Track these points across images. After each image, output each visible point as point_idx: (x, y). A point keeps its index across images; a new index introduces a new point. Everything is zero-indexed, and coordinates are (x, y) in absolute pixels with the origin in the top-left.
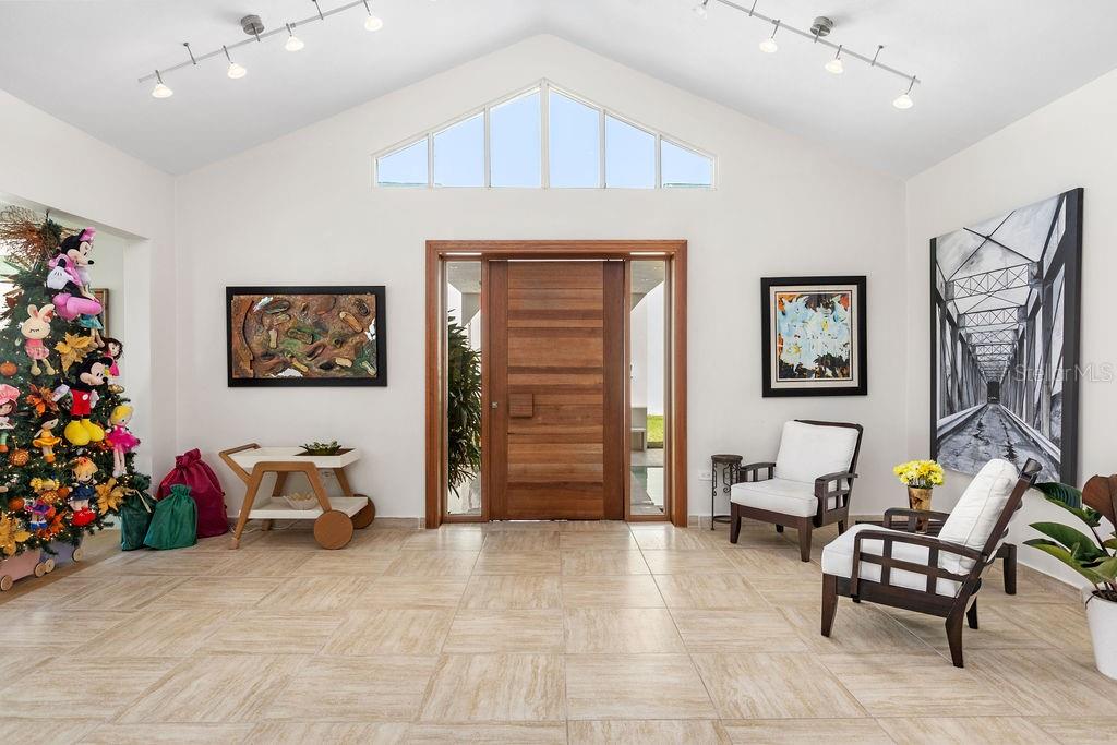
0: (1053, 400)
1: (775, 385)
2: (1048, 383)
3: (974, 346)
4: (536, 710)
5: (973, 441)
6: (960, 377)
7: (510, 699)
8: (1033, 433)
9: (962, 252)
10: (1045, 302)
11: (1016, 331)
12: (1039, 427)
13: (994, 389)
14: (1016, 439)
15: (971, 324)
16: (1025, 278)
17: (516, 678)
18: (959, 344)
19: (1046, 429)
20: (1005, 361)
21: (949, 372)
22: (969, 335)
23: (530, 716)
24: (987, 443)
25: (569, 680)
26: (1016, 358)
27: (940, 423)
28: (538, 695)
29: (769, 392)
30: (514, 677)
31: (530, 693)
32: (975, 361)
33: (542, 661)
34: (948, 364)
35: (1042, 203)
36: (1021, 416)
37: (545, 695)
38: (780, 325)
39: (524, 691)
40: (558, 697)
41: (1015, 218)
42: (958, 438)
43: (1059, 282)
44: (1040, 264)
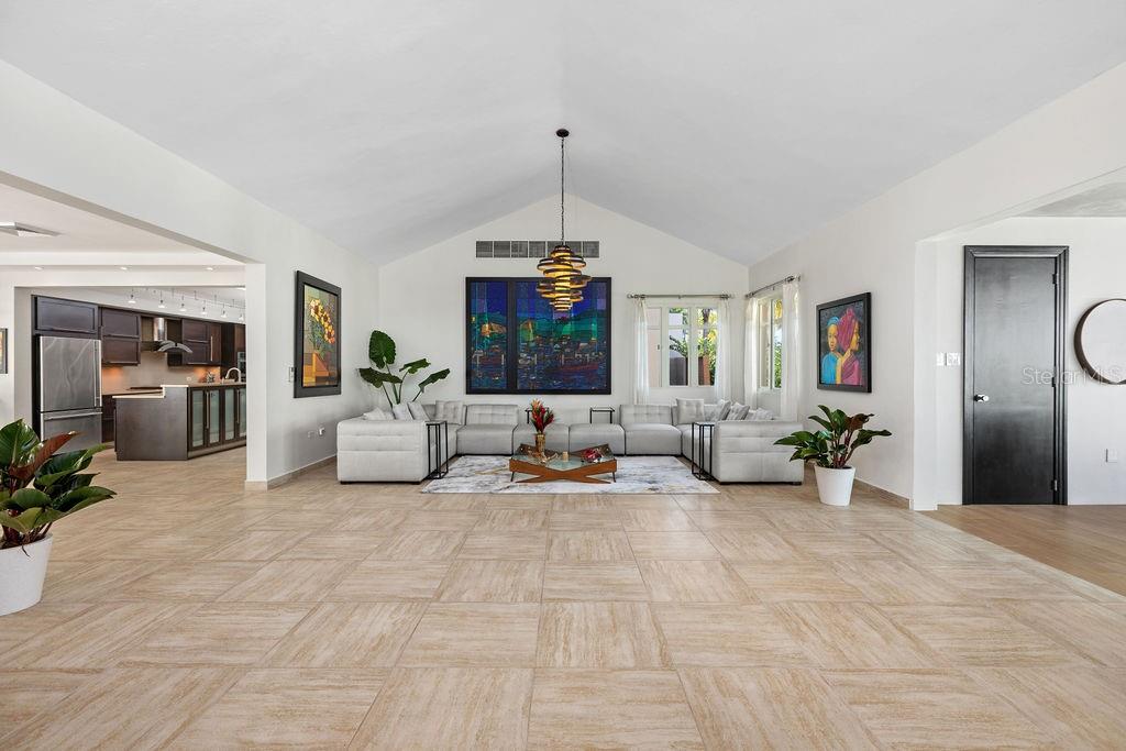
4: (564, 610)
7: (585, 619)
17: (583, 637)
23: (567, 606)
25: (535, 635)
28: (563, 622)
30: (586, 639)
31: (569, 623)
33: (559, 657)
37: (557, 621)
39: (575, 625)
40: (546, 619)
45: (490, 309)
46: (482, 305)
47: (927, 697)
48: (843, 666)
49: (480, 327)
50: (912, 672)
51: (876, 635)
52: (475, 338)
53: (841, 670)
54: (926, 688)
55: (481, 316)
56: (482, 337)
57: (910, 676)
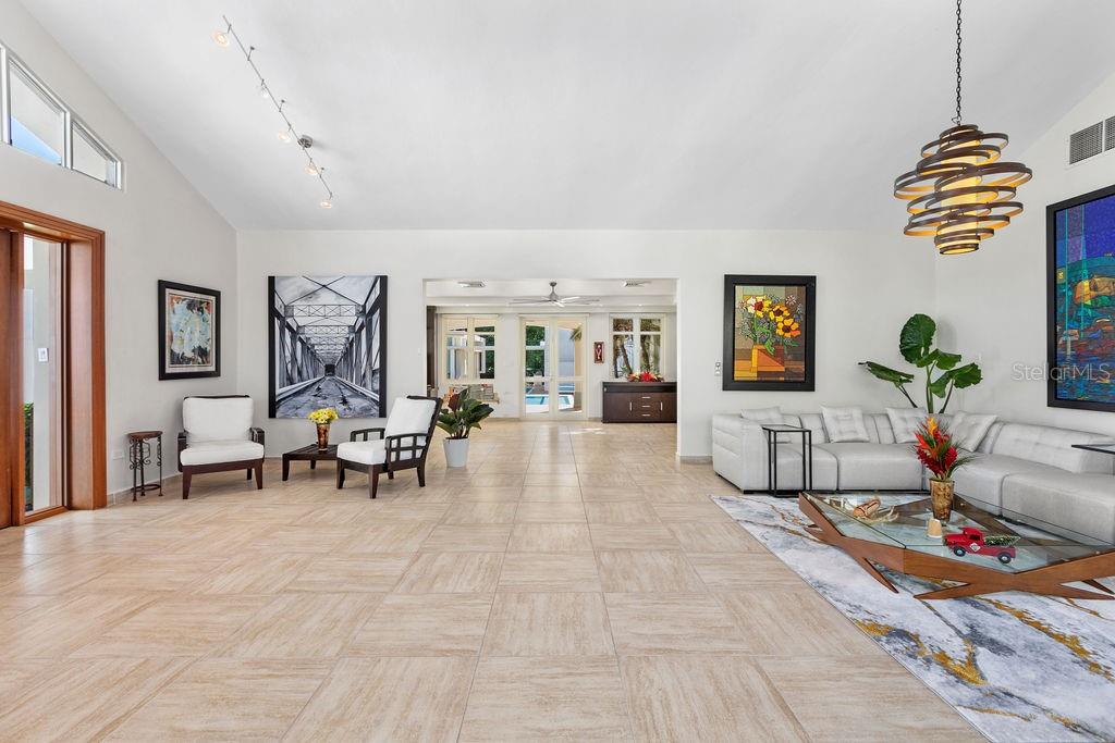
0: (374, 372)
1: (169, 370)
2: (370, 364)
3: (313, 346)
5: (312, 399)
6: (299, 362)
8: (361, 389)
9: (300, 291)
10: (368, 325)
11: (348, 339)
12: (365, 386)
13: (330, 369)
14: (347, 393)
15: (308, 332)
16: (354, 312)
18: (299, 344)
19: (370, 387)
20: (339, 354)
21: (289, 359)
22: (308, 339)
24: (325, 398)
26: (347, 354)
27: (278, 391)
29: (163, 376)
32: (313, 354)
34: (288, 354)
35: (365, 277)
36: (352, 381)
38: (172, 320)
41: (346, 280)
42: (299, 398)
43: (376, 316)
44: (364, 307)
45: (1090, 253)
46: (1075, 246)
47: (86, 712)
48: (185, 674)
49: (1073, 287)
50: (118, 721)
51: (195, 726)
52: (1064, 308)
53: (183, 671)
54: (92, 718)
55: (1074, 269)
56: (1076, 305)
57: (117, 715)
